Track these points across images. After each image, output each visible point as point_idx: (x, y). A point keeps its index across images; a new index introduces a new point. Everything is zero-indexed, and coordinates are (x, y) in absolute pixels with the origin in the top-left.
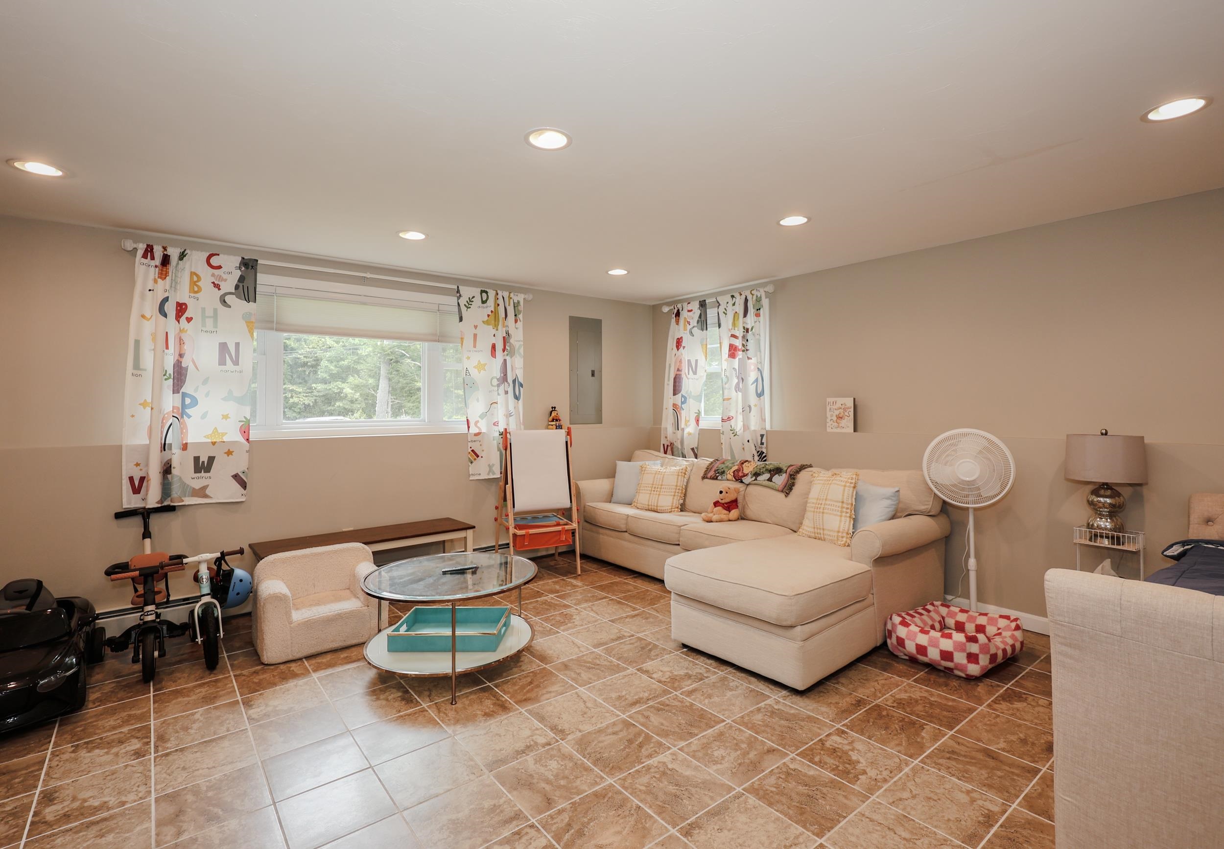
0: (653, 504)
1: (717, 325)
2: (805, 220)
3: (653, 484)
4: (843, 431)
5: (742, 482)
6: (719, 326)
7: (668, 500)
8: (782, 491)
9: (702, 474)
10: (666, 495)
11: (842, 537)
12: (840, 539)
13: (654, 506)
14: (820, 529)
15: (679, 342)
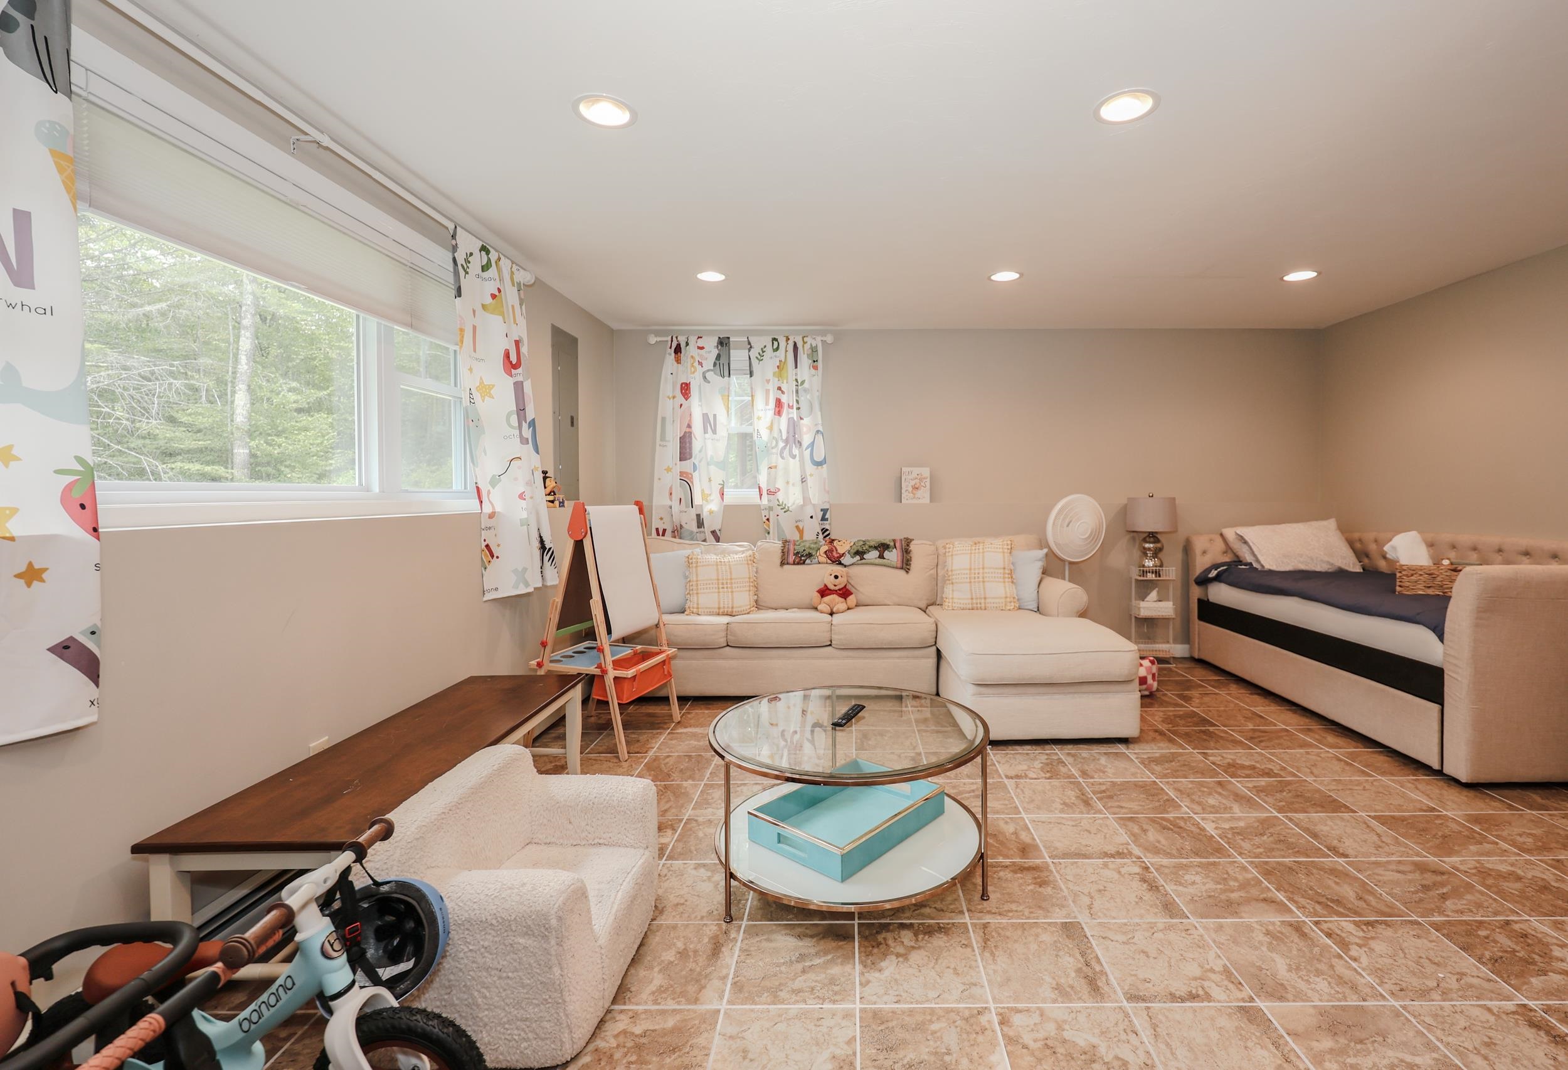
0: (726, 606)
1: (748, 372)
2: (1017, 276)
3: (718, 580)
4: (920, 501)
5: (840, 564)
6: (751, 374)
7: (743, 599)
8: (902, 568)
9: (779, 561)
10: (741, 591)
11: (1011, 602)
12: (1008, 604)
13: (728, 607)
14: (981, 598)
15: (685, 389)
